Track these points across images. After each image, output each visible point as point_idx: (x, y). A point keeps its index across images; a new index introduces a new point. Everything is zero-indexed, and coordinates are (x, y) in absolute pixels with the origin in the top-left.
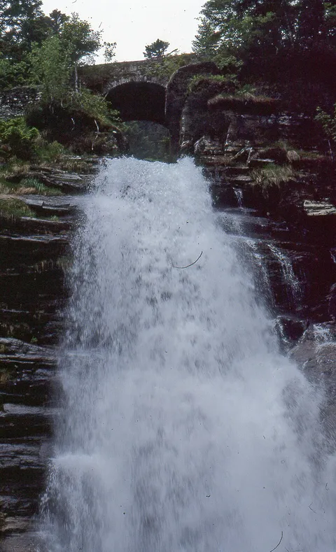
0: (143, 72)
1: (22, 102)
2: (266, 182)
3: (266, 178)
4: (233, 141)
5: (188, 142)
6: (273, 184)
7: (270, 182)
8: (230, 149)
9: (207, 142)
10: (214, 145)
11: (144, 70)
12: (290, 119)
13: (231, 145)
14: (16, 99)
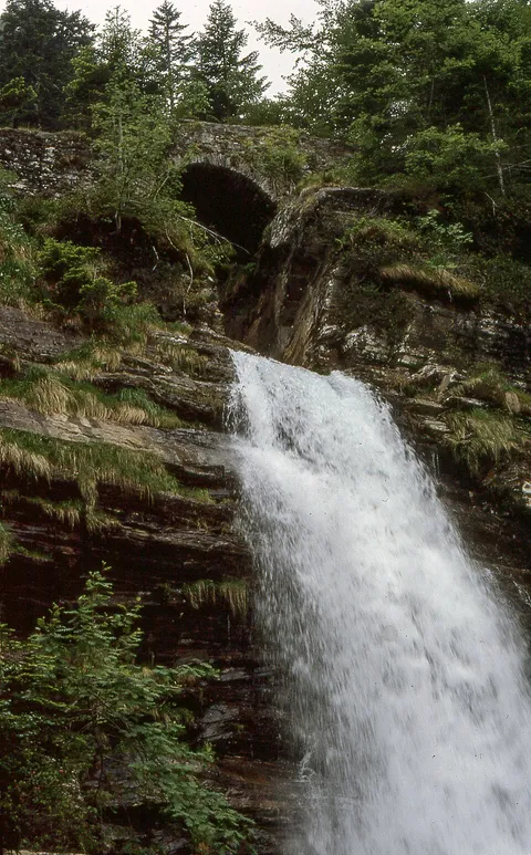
0: (225, 149)
1: (21, 160)
2: (476, 443)
3: (476, 436)
4: (412, 347)
5: (334, 328)
6: (489, 451)
7: (483, 445)
8: (406, 360)
9: (369, 339)
10: (378, 346)
11: (226, 144)
12: (496, 325)
13: (408, 354)
14: (8, 152)
